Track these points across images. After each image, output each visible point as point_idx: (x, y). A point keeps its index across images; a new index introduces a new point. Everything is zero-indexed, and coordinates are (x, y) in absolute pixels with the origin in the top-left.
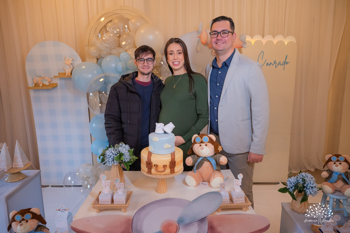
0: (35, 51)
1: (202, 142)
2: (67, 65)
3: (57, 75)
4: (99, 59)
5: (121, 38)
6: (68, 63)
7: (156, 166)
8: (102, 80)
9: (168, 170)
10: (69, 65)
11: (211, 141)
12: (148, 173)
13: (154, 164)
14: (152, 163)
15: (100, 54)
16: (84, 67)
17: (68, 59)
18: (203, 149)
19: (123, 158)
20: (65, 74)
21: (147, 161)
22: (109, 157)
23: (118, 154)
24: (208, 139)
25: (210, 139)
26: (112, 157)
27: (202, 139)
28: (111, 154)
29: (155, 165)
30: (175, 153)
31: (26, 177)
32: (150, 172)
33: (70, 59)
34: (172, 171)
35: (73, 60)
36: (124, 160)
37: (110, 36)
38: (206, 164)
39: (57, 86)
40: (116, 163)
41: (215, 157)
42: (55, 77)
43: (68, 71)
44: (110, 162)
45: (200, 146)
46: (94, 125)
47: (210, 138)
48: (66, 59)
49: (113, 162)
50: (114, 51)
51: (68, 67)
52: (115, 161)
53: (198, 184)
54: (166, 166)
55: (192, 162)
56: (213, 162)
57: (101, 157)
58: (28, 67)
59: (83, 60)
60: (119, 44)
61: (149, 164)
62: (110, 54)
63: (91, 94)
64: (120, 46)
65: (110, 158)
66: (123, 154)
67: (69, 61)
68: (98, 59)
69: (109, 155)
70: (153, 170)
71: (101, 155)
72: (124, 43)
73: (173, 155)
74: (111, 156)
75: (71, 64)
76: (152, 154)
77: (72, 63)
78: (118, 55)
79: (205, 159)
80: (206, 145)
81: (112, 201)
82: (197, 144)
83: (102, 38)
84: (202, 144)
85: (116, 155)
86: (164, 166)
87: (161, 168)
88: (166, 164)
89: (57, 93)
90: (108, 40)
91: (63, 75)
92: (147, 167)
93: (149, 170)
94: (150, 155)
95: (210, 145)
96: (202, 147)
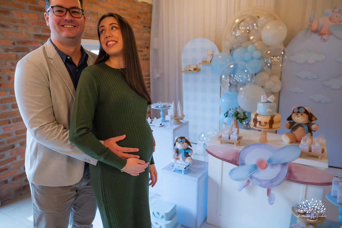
0: (189, 46)
1: (299, 112)
2: (208, 55)
3: (201, 62)
5: (251, 34)
7: (260, 122)
8: (232, 66)
9: (268, 126)
10: (210, 55)
11: (306, 112)
12: (254, 126)
13: (258, 120)
14: (257, 120)
15: (232, 47)
16: (220, 57)
18: (298, 117)
19: (239, 115)
21: (254, 118)
23: (236, 113)
24: (304, 111)
25: (306, 110)
26: (232, 114)
28: (232, 112)
29: (259, 121)
30: (274, 116)
31: (181, 123)
32: (255, 126)
33: (211, 51)
34: (271, 127)
35: (213, 52)
36: (239, 117)
38: (300, 128)
39: (200, 71)
40: (234, 118)
41: (308, 124)
42: (200, 64)
43: (209, 60)
44: (231, 117)
45: (297, 115)
46: (223, 100)
48: (208, 51)
49: (232, 117)
50: (243, 44)
52: (234, 117)
53: (291, 142)
54: (266, 123)
55: (289, 126)
56: (306, 127)
57: (226, 114)
58: (183, 57)
59: (220, 51)
60: (248, 38)
61: (255, 121)
62: (240, 46)
63: (223, 76)
64: (249, 40)
66: (239, 113)
67: (210, 53)
68: (231, 51)
69: (230, 112)
70: (258, 124)
72: (252, 38)
73: (272, 117)
77: (212, 54)
78: (246, 47)
79: (300, 125)
80: (302, 115)
81: (229, 138)
82: (294, 114)
83: (235, 34)
84: (298, 114)
85: (235, 113)
86: (265, 123)
87: (263, 124)
88: (266, 121)
89: (200, 76)
90: (239, 36)
91: (205, 62)
92: (254, 122)
93: (255, 125)
94: (257, 115)
95: (305, 115)
96: (298, 115)
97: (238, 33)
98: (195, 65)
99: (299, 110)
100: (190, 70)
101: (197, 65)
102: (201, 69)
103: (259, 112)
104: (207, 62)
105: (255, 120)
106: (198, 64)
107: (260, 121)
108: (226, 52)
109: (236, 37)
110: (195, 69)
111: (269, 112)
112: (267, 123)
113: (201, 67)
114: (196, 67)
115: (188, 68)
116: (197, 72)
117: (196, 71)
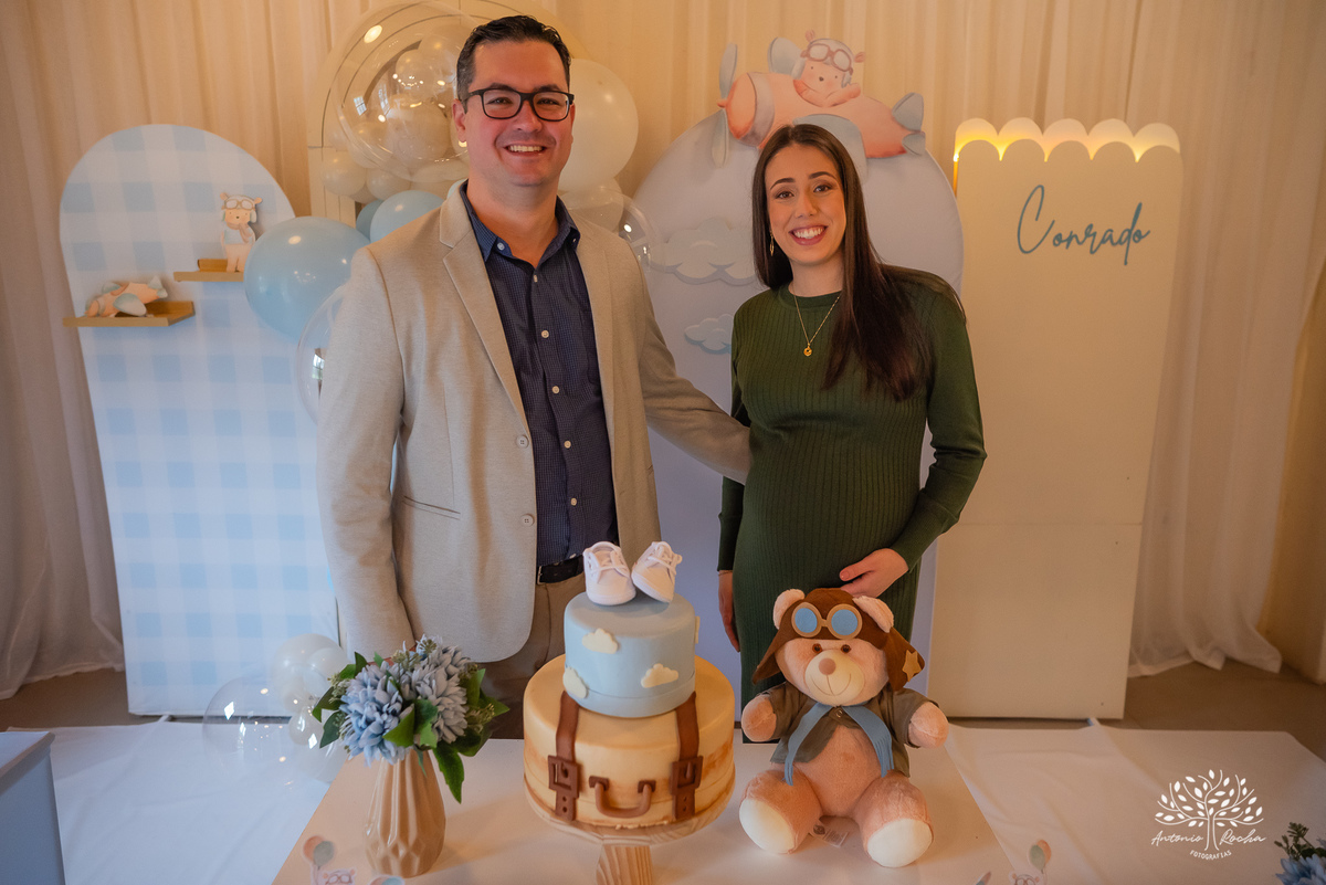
0: (100, 167)
1: (825, 634)
2: (230, 225)
3: (194, 268)
4: (365, 205)
6: (237, 222)
7: (604, 785)
9: (663, 807)
10: (239, 227)
11: (870, 630)
12: (557, 813)
13: (588, 773)
14: (579, 768)
15: (365, 185)
16: (295, 240)
17: (239, 203)
18: (828, 668)
19: (429, 725)
20: (226, 266)
21: (554, 754)
22: (362, 723)
23: (409, 710)
24: (856, 624)
25: (867, 620)
26: (372, 729)
27: (824, 617)
28: (369, 711)
29: (594, 780)
30: (699, 704)
32: (567, 810)
33: (246, 204)
34: (684, 807)
35: (257, 208)
37: (408, 108)
38: (843, 740)
39: (193, 313)
41: (885, 704)
42: (180, 276)
43: (235, 254)
45: (817, 649)
47: (865, 616)
48: (229, 204)
50: (426, 176)
51: (235, 235)
52: (390, 745)
54: (652, 785)
55: (773, 726)
56: (878, 732)
57: (327, 714)
58: (71, 233)
59: (301, 207)
60: (450, 142)
61: (566, 775)
62: (410, 186)
64: (450, 153)
65: (364, 735)
66: (432, 710)
67: (242, 213)
68: (359, 207)
69: (360, 711)
70: (587, 803)
71: (324, 703)
73: (687, 715)
74: (368, 722)
75: (250, 224)
76: (582, 714)
77: (254, 220)
78: (439, 192)
79: (839, 716)
80: (846, 649)
82: (797, 640)
83: (371, 114)
84: (823, 643)
85: (394, 714)
86: (641, 785)
87: (624, 795)
88: (649, 776)
89: (192, 343)
90: (398, 126)
91: (214, 268)
92: (554, 784)
93: (567, 804)
94: (570, 717)
95: (863, 649)
96: (821, 656)
97: (389, 111)
98: (156, 281)
99: (825, 623)
100: (121, 314)
101: (165, 285)
102: (199, 308)
103: (587, 688)
104: (230, 268)
105: (566, 773)
106: (170, 276)
107: (599, 774)
108: (333, 215)
109: (379, 132)
110: (156, 308)
111: (659, 689)
112: (659, 787)
113: (193, 291)
114: (164, 294)
115: (107, 302)
116: (171, 323)
117: (163, 320)
